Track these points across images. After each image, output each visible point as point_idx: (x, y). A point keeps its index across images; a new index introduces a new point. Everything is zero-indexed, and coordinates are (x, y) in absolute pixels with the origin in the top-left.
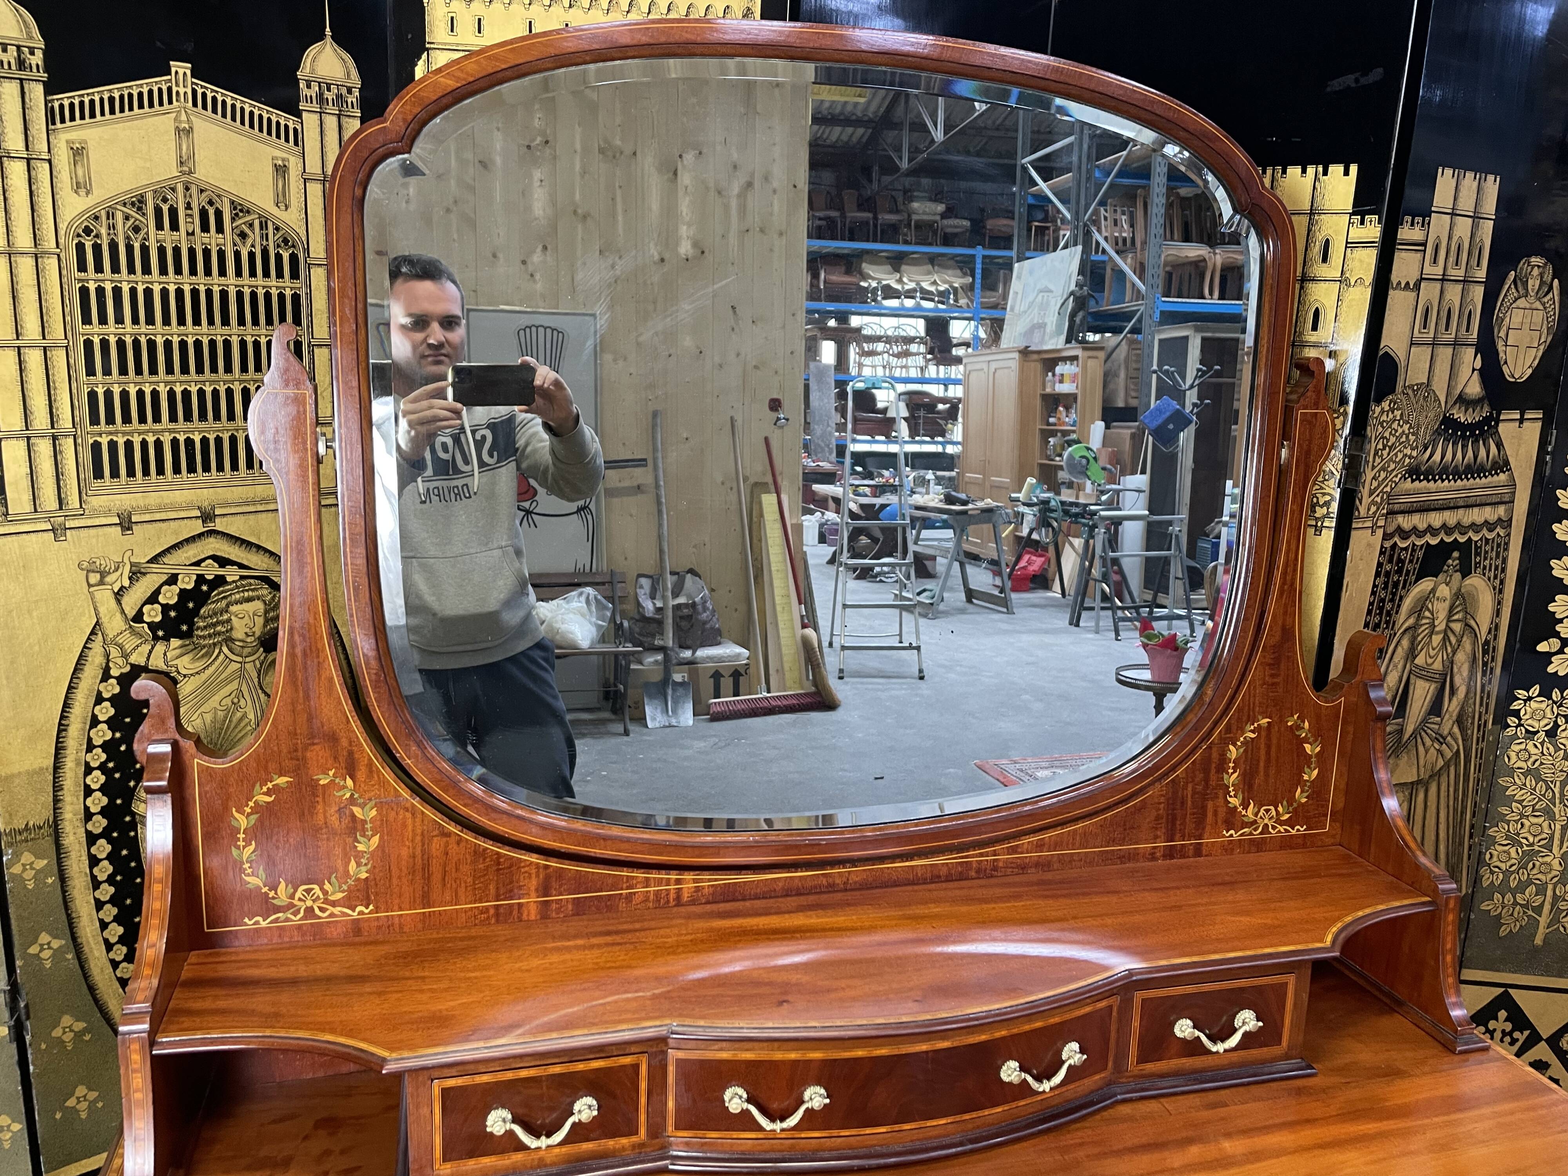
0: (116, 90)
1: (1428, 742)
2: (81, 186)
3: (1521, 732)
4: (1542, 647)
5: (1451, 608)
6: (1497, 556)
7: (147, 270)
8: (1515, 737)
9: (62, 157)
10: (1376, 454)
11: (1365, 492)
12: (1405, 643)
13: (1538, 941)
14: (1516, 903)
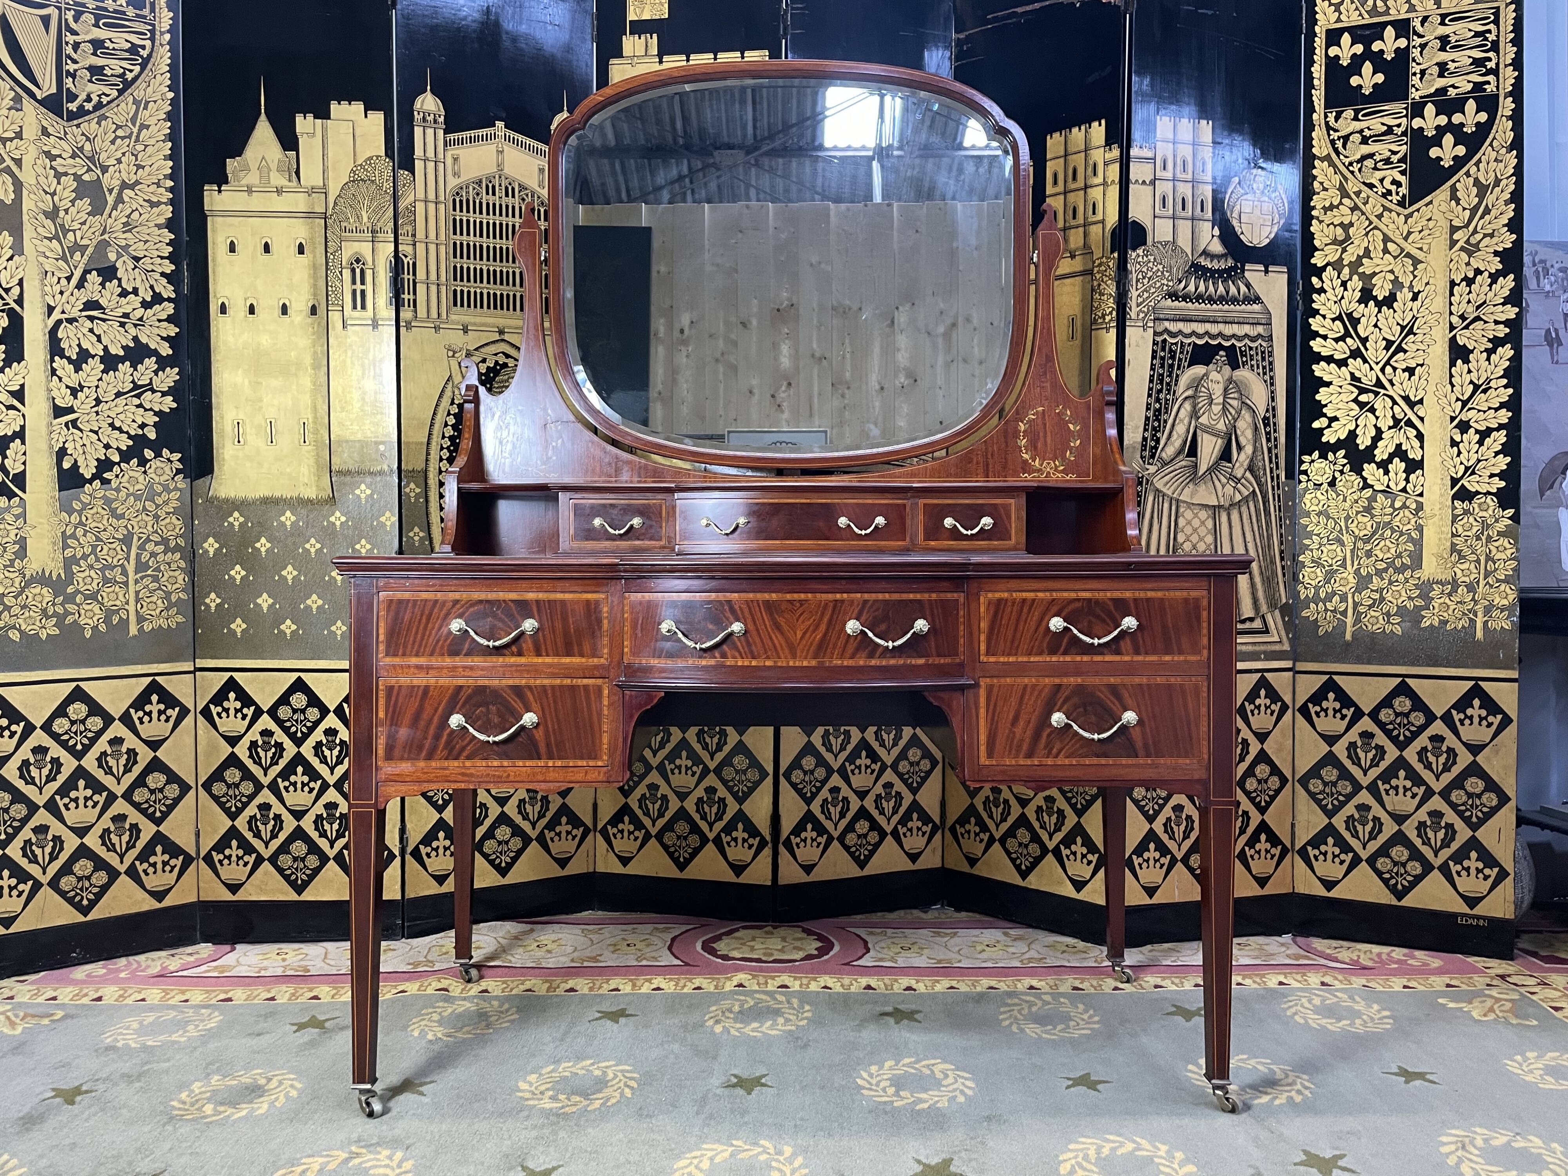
0: (472, 133)
1: (1224, 480)
2: (456, 174)
3: (1311, 485)
4: (1316, 425)
5: (1226, 390)
6: (1263, 359)
7: (481, 213)
8: (1306, 489)
9: (449, 161)
10: (1138, 281)
11: (1133, 304)
12: (1187, 406)
13: (1348, 637)
14: (1326, 610)
